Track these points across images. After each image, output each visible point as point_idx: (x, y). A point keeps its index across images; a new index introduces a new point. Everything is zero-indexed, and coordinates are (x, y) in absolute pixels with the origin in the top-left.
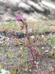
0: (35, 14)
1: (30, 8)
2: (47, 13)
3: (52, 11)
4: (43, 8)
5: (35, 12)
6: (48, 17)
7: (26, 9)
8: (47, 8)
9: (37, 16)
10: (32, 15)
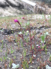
0: (10, 8)
1: (6, 3)
2: (21, 7)
3: (25, 6)
4: (17, 3)
5: (10, 7)
6: (22, 11)
7: (2, 4)
8: (21, 3)
9: (12, 10)
10: (7, 9)
